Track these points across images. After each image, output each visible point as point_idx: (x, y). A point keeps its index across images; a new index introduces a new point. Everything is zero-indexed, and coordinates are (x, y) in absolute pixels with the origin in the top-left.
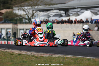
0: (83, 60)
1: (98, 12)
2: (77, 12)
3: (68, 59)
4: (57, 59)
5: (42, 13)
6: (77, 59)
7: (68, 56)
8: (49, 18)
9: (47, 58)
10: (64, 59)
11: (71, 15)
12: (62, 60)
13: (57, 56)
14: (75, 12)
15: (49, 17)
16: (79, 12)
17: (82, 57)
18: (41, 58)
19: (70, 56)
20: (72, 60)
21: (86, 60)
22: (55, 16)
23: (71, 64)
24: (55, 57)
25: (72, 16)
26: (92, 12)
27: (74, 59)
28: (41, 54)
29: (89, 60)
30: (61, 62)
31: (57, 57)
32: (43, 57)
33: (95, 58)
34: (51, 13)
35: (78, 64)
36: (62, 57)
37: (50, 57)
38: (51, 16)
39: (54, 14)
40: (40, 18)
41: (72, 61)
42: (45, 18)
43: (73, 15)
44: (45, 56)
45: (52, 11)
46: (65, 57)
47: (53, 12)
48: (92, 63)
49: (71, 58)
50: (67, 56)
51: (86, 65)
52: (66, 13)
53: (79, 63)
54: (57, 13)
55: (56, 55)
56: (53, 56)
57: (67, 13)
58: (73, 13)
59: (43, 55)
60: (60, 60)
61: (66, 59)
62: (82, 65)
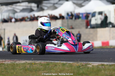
0: (56, 65)
1: (83, 3)
2: (54, 4)
3: (36, 65)
4: (21, 65)
5: (4, 8)
6: (48, 64)
7: (38, 62)
8: (14, 14)
9: (8, 65)
10: (32, 65)
11: (45, 8)
12: (28, 67)
13: (23, 62)
14: (52, 5)
15: (15, 12)
16: (57, 3)
17: (55, 62)
18: (2, 65)
19: (40, 61)
20: (42, 65)
21: (60, 65)
22: (23, 10)
23: (40, 70)
24: (19, 64)
25: (47, 9)
26: (74, 3)
27: (44, 64)
28: (1, 60)
29: (64, 64)
30: (26, 68)
31: (22, 64)
32: (3, 64)
33: (72, 62)
34: (17, 7)
35: (48, 70)
36: (29, 64)
37: (13, 63)
38: (18, 11)
39: (21, 8)
40: (2, 15)
41: (41, 67)
42: (9, 14)
43: (49, 8)
44: (7, 63)
45: (18, 4)
46: (32, 63)
47: (20, 6)
48: (67, 68)
49: (40, 63)
50: (36, 62)
51: (59, 70)
52: (38, 7)
53: (50, 69)
54: (26, 6)
55: (21, 61)
56: (18, 62)
57: (40, 6)
58: (49, 5)
59: (5, 62)
60: (26, 66)
61: (35, 66)
62: (54, 71)
